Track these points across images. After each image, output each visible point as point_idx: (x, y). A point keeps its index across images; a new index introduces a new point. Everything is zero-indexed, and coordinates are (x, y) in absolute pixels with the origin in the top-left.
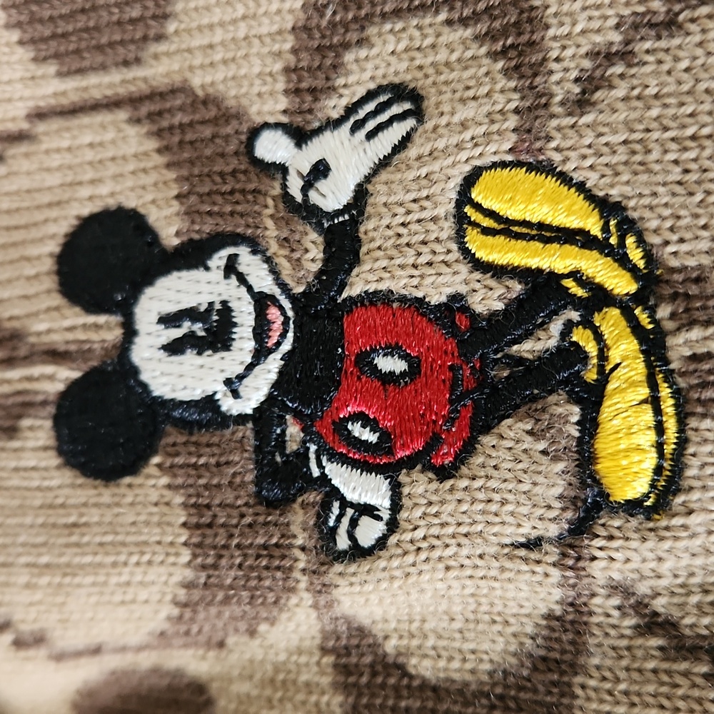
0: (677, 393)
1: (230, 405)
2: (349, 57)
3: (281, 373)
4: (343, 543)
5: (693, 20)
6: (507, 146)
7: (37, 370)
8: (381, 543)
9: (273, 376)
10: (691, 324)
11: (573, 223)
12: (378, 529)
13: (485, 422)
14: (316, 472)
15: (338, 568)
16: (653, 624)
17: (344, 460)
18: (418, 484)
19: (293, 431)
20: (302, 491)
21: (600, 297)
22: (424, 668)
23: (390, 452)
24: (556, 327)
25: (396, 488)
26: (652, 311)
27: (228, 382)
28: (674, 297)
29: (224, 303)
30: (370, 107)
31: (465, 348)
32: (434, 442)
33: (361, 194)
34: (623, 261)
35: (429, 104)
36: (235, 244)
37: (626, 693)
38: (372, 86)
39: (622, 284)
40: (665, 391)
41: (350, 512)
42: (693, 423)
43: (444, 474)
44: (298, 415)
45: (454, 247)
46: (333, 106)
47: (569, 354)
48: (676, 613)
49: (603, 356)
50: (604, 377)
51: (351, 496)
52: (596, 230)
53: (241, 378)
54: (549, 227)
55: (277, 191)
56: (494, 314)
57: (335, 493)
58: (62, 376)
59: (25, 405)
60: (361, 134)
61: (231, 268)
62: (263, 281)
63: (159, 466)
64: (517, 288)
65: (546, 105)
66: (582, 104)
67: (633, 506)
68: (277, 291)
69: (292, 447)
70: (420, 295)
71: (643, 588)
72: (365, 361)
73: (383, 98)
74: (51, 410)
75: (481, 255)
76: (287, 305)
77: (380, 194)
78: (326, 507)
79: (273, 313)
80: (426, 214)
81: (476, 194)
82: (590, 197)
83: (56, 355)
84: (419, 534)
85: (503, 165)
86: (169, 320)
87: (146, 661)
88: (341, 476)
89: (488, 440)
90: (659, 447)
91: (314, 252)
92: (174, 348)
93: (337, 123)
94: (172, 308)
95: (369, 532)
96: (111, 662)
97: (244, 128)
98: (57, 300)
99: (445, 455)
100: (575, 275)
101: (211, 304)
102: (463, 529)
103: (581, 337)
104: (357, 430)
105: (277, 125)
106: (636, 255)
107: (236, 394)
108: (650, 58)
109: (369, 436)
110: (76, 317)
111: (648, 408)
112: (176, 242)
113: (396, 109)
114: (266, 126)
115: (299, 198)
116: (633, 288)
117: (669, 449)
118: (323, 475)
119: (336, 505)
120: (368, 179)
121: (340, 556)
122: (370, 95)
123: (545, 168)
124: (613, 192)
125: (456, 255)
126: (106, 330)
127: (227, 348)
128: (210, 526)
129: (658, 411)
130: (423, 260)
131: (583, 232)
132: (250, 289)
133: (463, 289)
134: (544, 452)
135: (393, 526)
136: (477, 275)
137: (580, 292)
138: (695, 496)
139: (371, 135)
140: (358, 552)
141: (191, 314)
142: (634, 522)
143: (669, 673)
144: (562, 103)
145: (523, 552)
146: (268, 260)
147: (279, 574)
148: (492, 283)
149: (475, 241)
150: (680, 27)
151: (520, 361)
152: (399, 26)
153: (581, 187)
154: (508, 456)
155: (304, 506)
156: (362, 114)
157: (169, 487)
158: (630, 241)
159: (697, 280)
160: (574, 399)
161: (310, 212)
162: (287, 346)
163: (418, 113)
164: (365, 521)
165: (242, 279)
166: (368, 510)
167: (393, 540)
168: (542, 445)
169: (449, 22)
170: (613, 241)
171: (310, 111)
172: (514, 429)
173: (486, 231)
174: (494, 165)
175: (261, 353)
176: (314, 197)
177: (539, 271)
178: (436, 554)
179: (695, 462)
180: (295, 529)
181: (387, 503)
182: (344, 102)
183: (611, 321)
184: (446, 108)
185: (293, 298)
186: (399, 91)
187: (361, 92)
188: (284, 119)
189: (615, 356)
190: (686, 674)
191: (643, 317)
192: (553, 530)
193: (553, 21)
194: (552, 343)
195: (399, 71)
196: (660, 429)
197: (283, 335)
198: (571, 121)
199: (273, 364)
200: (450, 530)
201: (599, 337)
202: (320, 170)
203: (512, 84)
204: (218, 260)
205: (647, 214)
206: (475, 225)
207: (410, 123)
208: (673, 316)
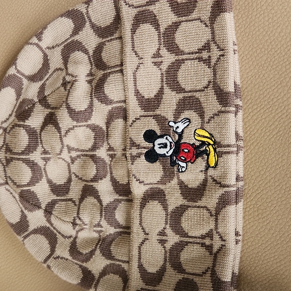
0: (217, 155)
1: (167, 155)
2: (182, 114)
3: (173, 151)
4: (181, 171)
5: (220, 115)
6: (200, 127)
7: (142, 150)
8: (185, 171)
9: (172, 152)
10: (219, 148)
11: (207, 136)
12: (185, 169)
13: (197, 158)
14: (177, 163)
15: (180, 173)
16: (214, 180)
17: (181, 161)
18: (190, 164)
19: (175, 158)
20: (176, 165)
21: (209, 144)
22: (190, 186)
23: (186, 160)
24: (205, 147)
25: (187, 164)
26: (215, 146)
27: (167, 152)
28: (217, 145)
29: (166, 143)
30: (184, 120)
31: (195, 149)
32: (191, 160)
33: (183, 131)
34: (212, 140)
35: (191, 121)
36: (167, 135)
37: (211, 188)
38: (184, 118)
39: (212, 143)
40: (216, 155)
41: (181, 167)
42: (219, 158)
43: (192, 163)
44: (175, 156)
45: (194, 138)
46: (179, 120)
47: (206, 150)
48: (217, 179)
49: (209, 151)
50: (210, 153)
51: (181, 165)
52: (209, 137)
53: (168, 151)
54: (204, 136)
55: (172, 129)
56: (198, 145)
57: (179, 165)
58: (146, 151)
59: (141, 154)
60: (183, 123)
61: (167, 138)
62: (171, 140)
63: (158, 161)
64: (201, 143)
65: (204, 122)
66: (208, 123)
67: (212, 167)
68: (172, 141)
69: (174, 160)
70: (189, 143)
71: (213, 176)
72: (183, 150)
73: (185, 119)
74: (144, 154)
75: (197, 138)
76: (174, 143)
77: (185, 131)
78: (178, 167)
79: (172, 144)
80: (190, 134)
81: (196, 132)
82: (209, 133)
83: (144, 148)
84: (189, 170)
85: (199, 129)
86: (159, 144)
87: (155, 186)
88: (180, 163)
89: (197, 159)
90: (215, 160)
91: (177, 137)
92: (160, 148)
93: (180, 122)
94: (159, 143)
95: (184, 169)
96: (151, 186)
97: (168, 121)
98: (144, 141)
99: (192, 161)
100: (207, 142)
101: (164, 143)
102: (194, 169)
103: (207, 148)
104: (182, 158)
105: (172, 121)
106: (213, 140)
107: (168, 153)
108: (216, 118)
109: (184, 159)
110: (147, 143)
111: (214, 156)
112: (159, 135)
113: (187, 121)
114: (171, 121)
115: (175, 130)
116: (213, 143)
117: (216, 161)
118: (178, 163)
119: (180, 166)
120: (183, 129)
121: (180, 172)
122: (184, 119)
123: (204, 129)
124: (211, 133)
125: (194, 139)
126: (151, 145)
127: (166, 148)
128: (165, 169)
129: (215, 157)
130: (190, 139)
131: (208, 137)
132: (169, 141)
133: (194, 142)
134: (203, 161)
135: (186, 169)
136: (196, 141)
137: (207, 143)
138: (219, 166)
139: (184, 124)
140: (182, 172)
141: (162, 144)
142: (213, 169)
143: (216, 186)
144: (206, 122)
145: (201, 172)
146: (171, 138)
147: (173, 174)
148: (198, 142)
149: (196, 137)
150: (219, 115)
151: (201, 151)
152: (188, 111)
153: (208, 132)
154: (199, 161)
155: (176, 166)
156: (183, 121)
157: (160, 164)
158: (213, 138)
159: (219, 143)
160: (206, 155)
161: (177, 133)
162: (174, 148)
163: (190, 122)
164: (183, 168)
165: (168, 140)
166: (184, 167)
167: (186, 170)
168: (203, 160)
169: (194, 111)
170: (211, 138)
171: (176, 120)
172: (200, 158)
173: (197, 136)
174: (198, 129)
175: (171, 149)
176: (177, 130)
177: (203, 141)
178: (191, 172)
179: (219, 162)
180: (175, 169)
181: (186, 166)
182: (181, 119)
183: (211, 147)
184: (193, 122)
185: (174, 142)
186: (187, 119)
187: (183, 118)
188: (173, 121)
189: (211, 150)
190: (218, 186)
191: (214, 147)
192: (204, 170)
193: (206, 113)
194: (204, 149)
195: (187, 116)
196: (215, 159)
197: (173, 147)
198: (207, 124)
199: (172, 150)
200: (193, 169)
201: (209, 148)
202: (178, 127)
203: (201, 119)
204: (165, 137)
205: (214, 135)
206: (196, 135)
207: (189, 123)
208: (217, 147)
